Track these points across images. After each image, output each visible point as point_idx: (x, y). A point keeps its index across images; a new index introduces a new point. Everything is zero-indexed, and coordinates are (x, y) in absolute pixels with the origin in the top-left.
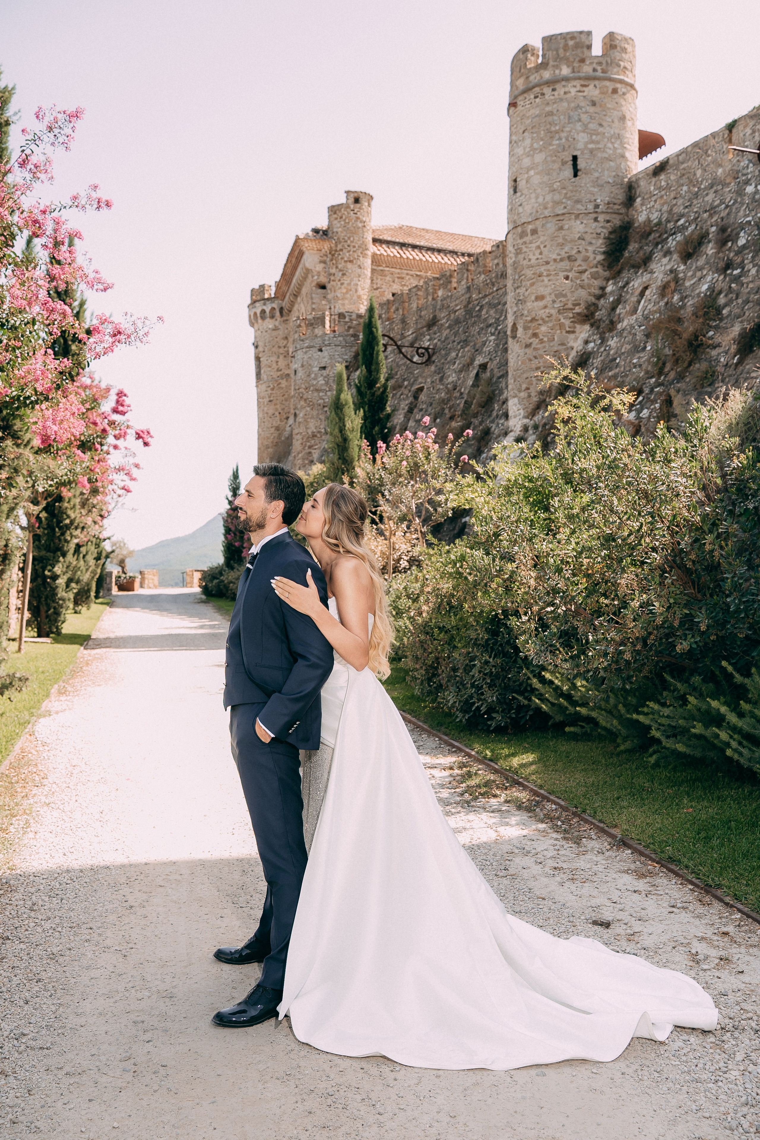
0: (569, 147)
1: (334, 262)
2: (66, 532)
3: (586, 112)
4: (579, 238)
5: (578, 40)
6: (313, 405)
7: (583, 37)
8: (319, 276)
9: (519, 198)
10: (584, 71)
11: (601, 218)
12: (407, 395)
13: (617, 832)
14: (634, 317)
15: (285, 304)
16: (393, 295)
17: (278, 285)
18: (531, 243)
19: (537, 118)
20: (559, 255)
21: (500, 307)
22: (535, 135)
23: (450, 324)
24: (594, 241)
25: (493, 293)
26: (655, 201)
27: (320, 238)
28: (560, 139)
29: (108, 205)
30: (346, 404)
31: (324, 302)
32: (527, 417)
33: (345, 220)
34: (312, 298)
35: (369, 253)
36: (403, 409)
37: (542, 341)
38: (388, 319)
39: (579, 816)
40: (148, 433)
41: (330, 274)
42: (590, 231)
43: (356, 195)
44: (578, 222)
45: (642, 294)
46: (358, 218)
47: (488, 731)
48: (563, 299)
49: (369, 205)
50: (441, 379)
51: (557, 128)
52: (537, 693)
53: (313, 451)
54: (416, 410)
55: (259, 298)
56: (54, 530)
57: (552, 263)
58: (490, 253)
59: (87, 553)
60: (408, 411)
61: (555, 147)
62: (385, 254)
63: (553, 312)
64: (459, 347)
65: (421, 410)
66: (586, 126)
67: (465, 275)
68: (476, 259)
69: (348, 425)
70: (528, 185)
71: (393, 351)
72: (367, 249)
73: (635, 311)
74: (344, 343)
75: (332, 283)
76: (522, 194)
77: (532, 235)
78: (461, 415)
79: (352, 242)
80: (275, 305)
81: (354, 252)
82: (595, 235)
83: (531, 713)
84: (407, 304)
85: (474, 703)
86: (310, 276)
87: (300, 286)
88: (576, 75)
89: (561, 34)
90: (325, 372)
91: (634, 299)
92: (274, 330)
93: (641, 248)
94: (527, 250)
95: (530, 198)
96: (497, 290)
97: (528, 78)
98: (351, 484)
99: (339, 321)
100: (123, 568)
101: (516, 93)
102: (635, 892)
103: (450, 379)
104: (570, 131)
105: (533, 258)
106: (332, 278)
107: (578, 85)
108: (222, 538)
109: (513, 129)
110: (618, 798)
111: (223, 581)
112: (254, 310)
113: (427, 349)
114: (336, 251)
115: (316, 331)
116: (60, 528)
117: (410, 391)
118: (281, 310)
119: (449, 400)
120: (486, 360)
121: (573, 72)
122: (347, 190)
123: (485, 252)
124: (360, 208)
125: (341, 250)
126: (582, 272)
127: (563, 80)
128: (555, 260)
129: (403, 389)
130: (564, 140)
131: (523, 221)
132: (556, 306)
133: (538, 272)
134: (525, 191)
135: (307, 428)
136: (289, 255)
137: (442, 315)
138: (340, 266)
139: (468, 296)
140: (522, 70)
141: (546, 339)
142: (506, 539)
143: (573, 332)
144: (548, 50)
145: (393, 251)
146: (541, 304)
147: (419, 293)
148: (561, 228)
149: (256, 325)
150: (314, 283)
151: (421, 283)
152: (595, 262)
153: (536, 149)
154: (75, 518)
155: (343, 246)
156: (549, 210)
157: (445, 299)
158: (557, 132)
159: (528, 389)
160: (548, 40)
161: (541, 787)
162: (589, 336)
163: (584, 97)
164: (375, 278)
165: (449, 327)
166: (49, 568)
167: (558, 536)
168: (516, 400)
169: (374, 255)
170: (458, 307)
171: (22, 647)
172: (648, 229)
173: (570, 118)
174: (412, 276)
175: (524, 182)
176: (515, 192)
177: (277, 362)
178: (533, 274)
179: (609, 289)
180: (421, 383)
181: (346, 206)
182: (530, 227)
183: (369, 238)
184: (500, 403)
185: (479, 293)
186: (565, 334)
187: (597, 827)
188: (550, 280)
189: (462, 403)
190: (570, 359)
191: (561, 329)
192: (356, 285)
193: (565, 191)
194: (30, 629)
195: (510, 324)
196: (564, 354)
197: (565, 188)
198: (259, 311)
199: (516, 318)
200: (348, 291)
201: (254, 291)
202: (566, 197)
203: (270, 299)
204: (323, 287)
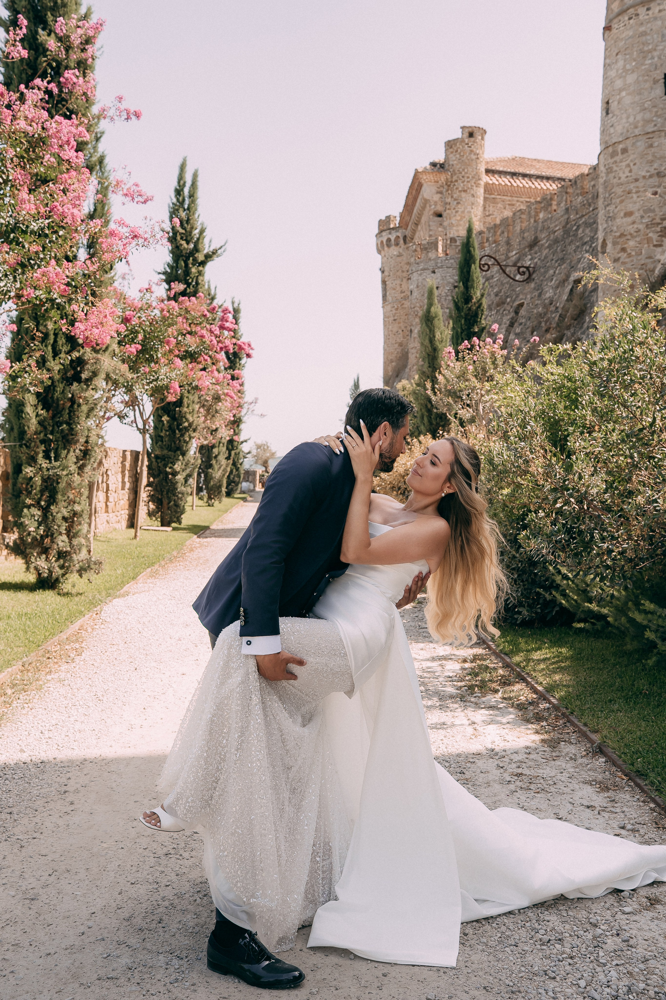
0: (662, 65)
1: (450, 192)
2: (185, 433)
8: (436, 205)
9: (612, 119)
12: (509, 311)
13: (596, 737)
15: (408, 233)
16: (501, 220)
17: (402, 216)
18: (621, 162)
19: (630, 40)
20: (648, 171)
22: (628, 56)
23: (549, 244)
25: (589, 212)
27: (438, 171)
28: (653, 58)
29: (138, 115)
30: (436, 317)
31: (440, 229)
33: (460, 153)
34: (429, 226)
35: (482, 183)
36: (505, 324)
37: (629, 255)
38: (495, 242)
39: (566, 717)
40: (249, 345)
41: (446, 204)
43: (470, 130)
46: (472, 151)
48: (651, 214)
49: (483, 139)
50: (540, 295)
51: (650, 47)
52: (560, 588)
54: (516, 325)
55: (385, 228)
56: (175, 432)
57: (641, 180)
58: (587, 175)
59: (219, 453)
60: (510, 326)
61: (647, 66)
62: (497, 183)
63: (641, 227)
64: (557, 265)
65: (521, 324)
67: (564, 198)
68: (574, 182)
69: (438, 335)
70: (620, 106)
71: (498, 271)
72: (480, 179)
74: (455, 265)
75: (448, 211)
76: (614, 115)
77: (622, 153)
78: (556, 328)
79: (466, 173)
80: (399, 234)
81: (468, 182)
84: (511, 227)
86: (428, 205)
87: (420, 215)
92: (398, 256)
94: (617, 169)
95: (621, 118)
96: (593, 210)
98: (433, 389)
99: (451, 245)
100: (266, 468)
101: (611, 16)
102: (588, 807)
103: (548, 295)
104: (663, 50)
105: (623, 176)
106: (448, 207)
109: (607, 52)
110: (610, 701)
112: (381, 239)
113: (527, 268)
114: (452, 182)
115: (430, 254)
116: (180, 430)
117: (512, 307)
118: (405, 238)
119: (545, 314)
120: (580, 276)
122: (462, 125)
123: (582, 175)
124: (474, 142)
125: (456, 181)
128: (644, 177)
129: (506, 305)
130: (656, 59)
131: (614, 141)
132: (644, 221)
133: (627, 189)
134: (617, 112)
136: (410, 187)
137: (543, 236)
138: (455, 196)
139: (566, 217)
141: (633, 253)
143: (661, 246)
145: (505, 181)
146: (629, 220)
147: (522, 216)
148: (651, 146)
149: (382, 252)
150: (432, 212)
151: (524, 207)
153: (629, 70)
154: (193, 421)
155: (458, 177)
156: (639, 129)
157: (545, 221)
158: (650, 51)
164: (487, 206)
165: (548, 247)
166: (170, 465)
169: (487, 184)
170: (557, 228)
171: (138, 534)
174: (522, 202)
175: (616, 103)
176: (607, 113)
177: (401, 285)
178: (623, 191)
180: (522, 299)
181: (461, 140)
182: (621, 146)
183: (483, 170)
185: (577, 214)
186: (652, 248)
187: (580, 731)
188: (638, 197)
189: (556, 317)
190: (657, 272)
191: (648, 243)
192: (470, 212)
193: (655, 110)
194: (154, 519)
195: (600, 241)
196: (650, 266)
197: (654, 107)
198: (385, 239)
199: (606, 234)
200: (462, 218)
201: (380, 222)
202: (656, 115)
203: (394, 228)
204: (439, 215)
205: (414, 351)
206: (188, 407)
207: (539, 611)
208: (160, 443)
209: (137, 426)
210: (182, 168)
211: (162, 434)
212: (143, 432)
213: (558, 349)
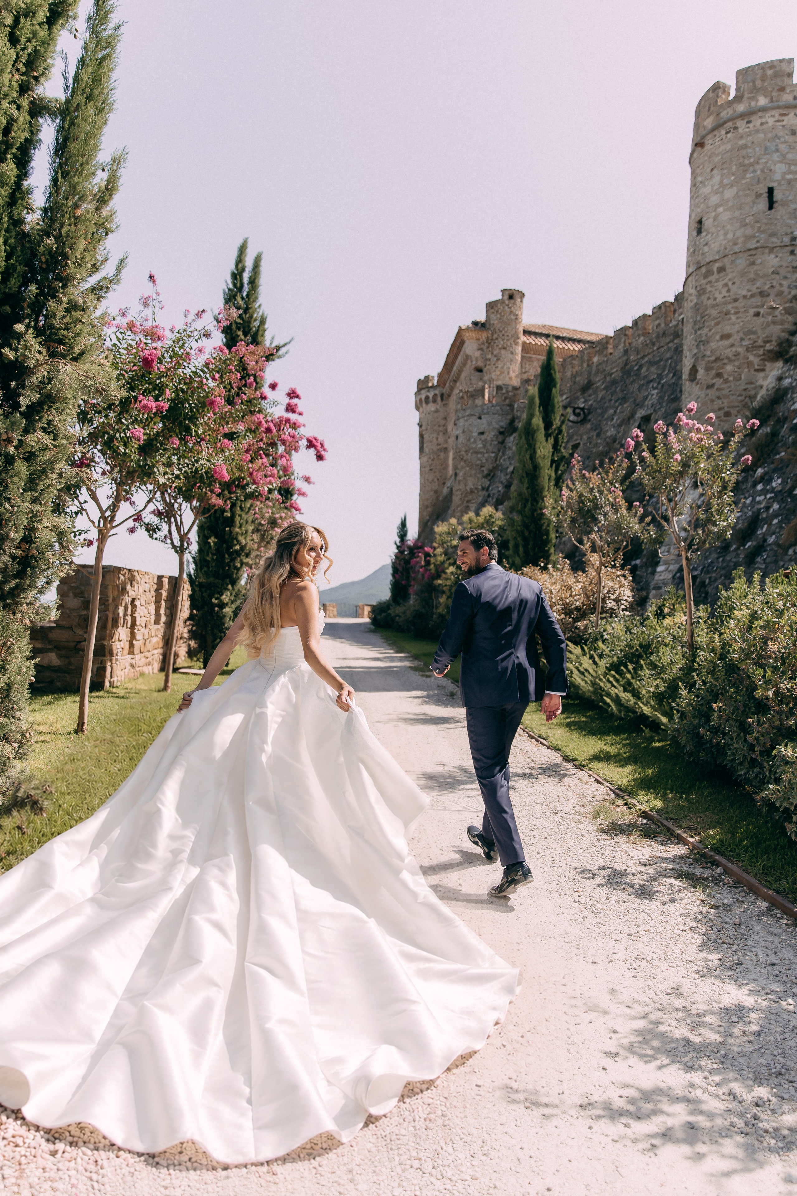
0: (765, 179)
1: (490, 349)
2: (236, 558)
3: (785, 142)
4: (773, 272)
5: (777, 69)
6: (472, 465)
7: (784, 66)
8: (476, 361)
9: (704, 238)
10: (784, 99)
15: (445, 390)
17: (440, 375)
18: (717, 281)
19: (728, 154)
20: (749, 291)
21: (662, 363)
22: (725, 171)
23: (606, 386)
24: (789, 275)
25: (653, 351)
27: (479, 330)
28: (754, 171)
30: (538, 429)
31: (480, 383)
33: (500, 314)
34: (470, 380)
35: (520, 342)
37: (726, 381)
41: (487, 360)
42: (785, 264)
43: (510, 293)
44: (772, 256)
46: (511, 312)
48: (752, 337)
49: (521, 301)
50: (598, 435)
51: (752, 160)
53: (470, 505)
55: (424, 386)
56: (224, 556)
57: (741, 300)
61: (748, 180)
62: (533, 343)
63: (740, 350)
64: (617, 404)
66: (784, 156)
70: (716, 223)
72: (518, 338)
74: (500, 412)
75: (488, 367)
76: (708, 233)
77: (719, 273)
79: (506, 332)
80: (436, 392)
81: (507, 340)
82: (790, 269)
86: (469, 362)
87: (460, 371)
88: (775, 104)
89: (759, 64)
90: (483, 437)
92: (435, 412)
94: (713, 289)
95: (717, 236)
96: (658, 349)
97: (718, 114)
99: (496, 393)
101: (701, 133)
103: (609, 434)
104: (766, 163)
105: (719, 297)
106: (488, 363)
107: (777, 115)
108: (390, 578)
111: (390, 615)
112: (419, 397)
113: (582, 409)
114: (492, 340)
115: (476, 401)
116: (230, 554)
118: (442, 395)
120: (649, 412)
121: (772, 101)
122: (502, 289)
124: (513, 304)
125: (497, 339)
126: (775, 308)
127: (759, 111)
128: (745, 297)
130: (759, 172)
131: (708, 260)
132: (744, 344)
133: (724, 310)
134: (713, 230)
135: (466, 485)
136: (452, 345)
137: (598, 379)
138: (495, 353)
139: (625, 358)
140: (712, 109)
141: (731, 379)
143: (763, 370)
144: (744, 83)
146: (727, 342)
147: (574, 362)
148: (753, 263)
149: (421, 409)
150: (473, 367)
152: (790, 297)
153: (727, 185)
154: (246, 544)
155: (498, 335)
156: (740, 245)
157: (600, 364)
158: (751, 165)
160: (742, 74)
162: (783, 373)
163: (783, 126)
164: (524, 364)
165: (604, 389)
166: (216, 596)
169: (524, 344)
170: (615, 370)
173: (766, 148)
175: (711, 220)
176: (699, 232)
177: (437, 438)
178: (719, 313)
180: (576, 440)
181: (502, 302)
182: (717, 265)
183: (521, 330)
185: (638, 354)
186: (752, 372)
188: (737, 318)
190: (758, 398)
191: (748, 367)
192: (509, 368)
193: (758, 225)
194: (195, 659)
195: (688, 368)
196: (752, 392)
197: (757, 222)
198: (423, 397)
199: (697, 359)
200: (501, 373)
201: (420, 381)
202: (759, 230)
203: (433, 387)
204: (480, 370)
205: (459, 493)
206: (240, 527)
208: (205, 569)
209: (172, 543)
210: (242, 250)
211: (208, 558)
212: (180, 550)
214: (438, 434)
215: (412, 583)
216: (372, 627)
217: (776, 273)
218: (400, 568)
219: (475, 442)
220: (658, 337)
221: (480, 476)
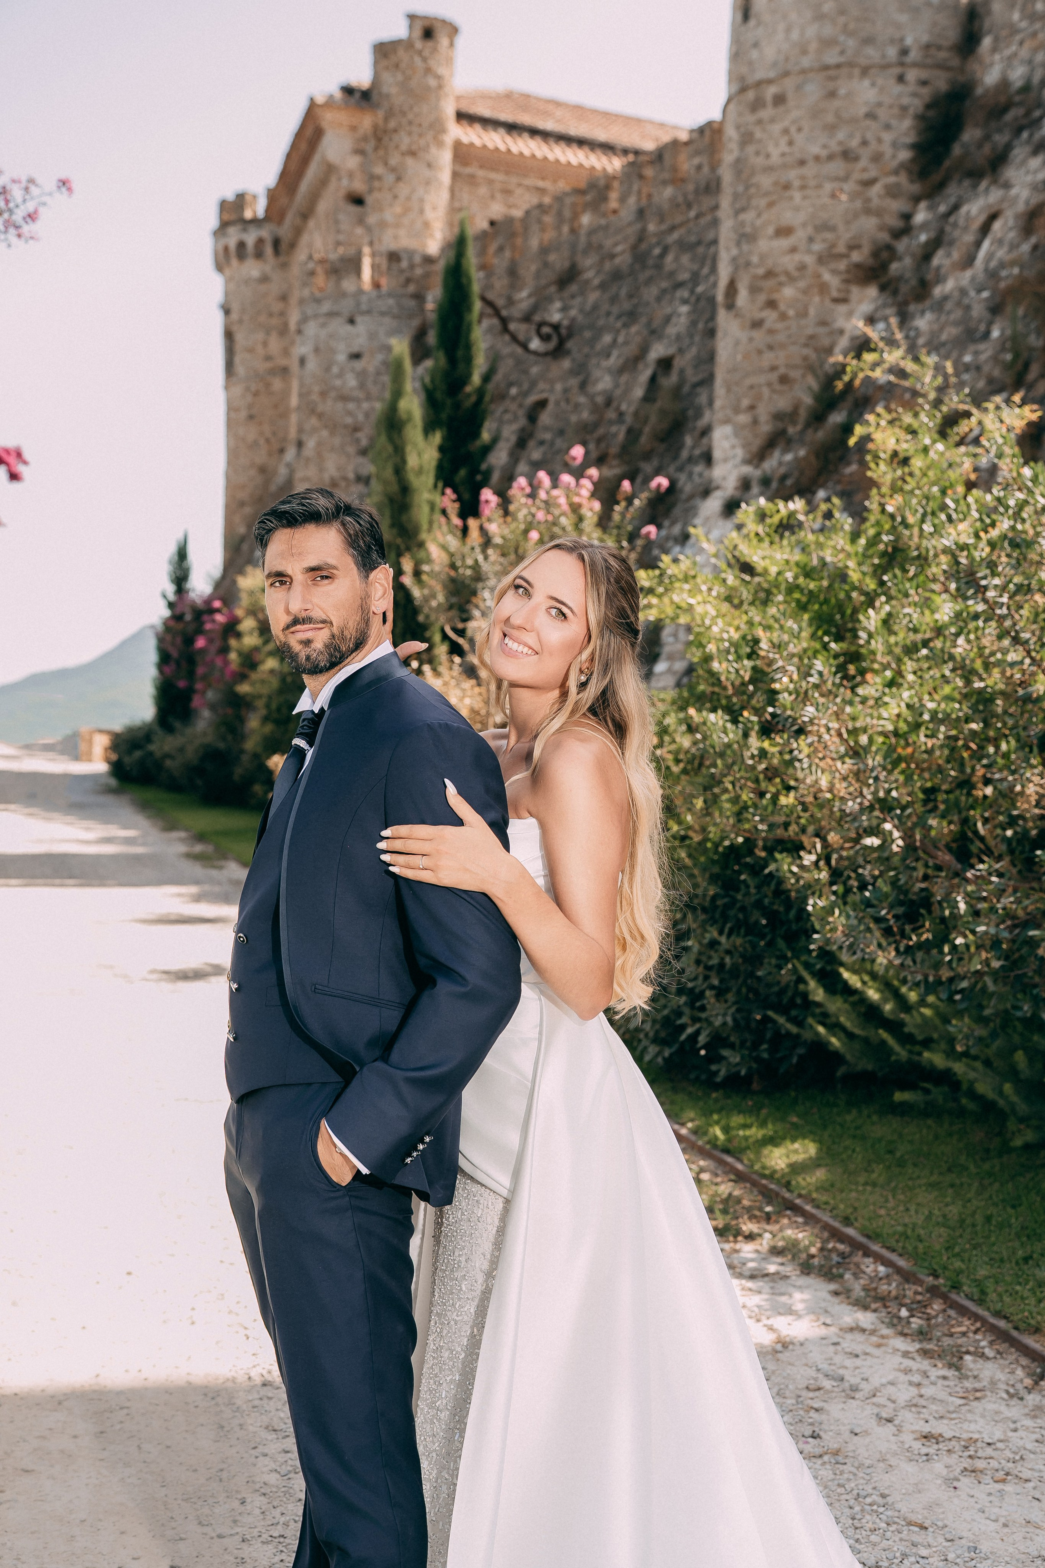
1: (382, 153)
4: (868, 115)
6: (336, 425)
8: (351, 178)
9: (753, 31)
11: (912, 75)
12: (516, 414)
14: (968, 274)
15: (285, 231)
16: (492, 223)
17: (272, 195)
18: (772, 121)
20: (826, 147)
21: (702, 248)
23: (602, 281)
24: (894, 122)
25: (688, 221)
26: (1021, 43)
27: (357, 106)
30: (408, 420)
31: (359, 231)
32: (747, 462)
33: (403, 72)
34: (336, 222)
35: (449, 140)
36: (508, 440)
37: (783, 317)
39: (945, 1297)
40: (19, 455)
41: (373, 177)
42: (888, 101)
43: (427, 23)
44: (867, 83)
45: (985, 229)
46: (429, 70)
47: (710, 1084)
48: (829, 236)
49: (452, 44)
50: (583, 386)
52: (818, 1011)
54: (531, 444)
55: (233, 217)
57: (810, 164)
58: (686, 144)
60: (517, 444)
62: (479, 143)
63: (809, 260)
64: (619, 324)
65: (543, 442)
67: (637, 187)
68: (659, 156)
69: (412, 461)
70: (773, 6)
71: (490, 330)
72: (444, 131)
73: (969, 261)
74: (397, 310)
75: (377, 194)
76: (759, 24)
77: (775, 105)
79: (416, 115)
80: (264, 234)
81: (420, 135)
82: (896, 111)
83: (801, 1051)
84: (521, 239)
85: (683, 1027)
86: (334, 178)
87: (314, 198)
90: (358, 365)
91: (969, 238)
92: (261, 281)
93: (987, 137)
94: (764, 136)
95: (776, 31)
96: (697, 217)
99: (389, 268)
103: (600, 386)
105: (776, 153)
106: (376, 184)
110: (1026, 1260)
111: (151, 754)
112: (223, 242)
113: (556, 327)
114: (386, 132)
115: (345, 283)
117: (521, 406)
118: (276, 243)
119: (596, 425)
120: (670, 352)
122: (412, 12)
123: (676, 143)
124: (434, 50)
125: (396, 130)
126: (869, 183)
128: (817, 158)
129: (509, 401)
131: (758, 77)
132: (815, 248)
133: (784, 180)
134: (767, 17)
135: (321, 470)
136: (296, 135)
137: (589, 264)
138: (393, 162)
139: (638, 226)
141: (791, 313)
142: (787, 690)
143: (844, 300)
145: (496, 140)
146: (784, 243)
147: (544, 219)
148: (832, 94)
149: (227, 269)
150: (342, 193)
151: (547, 200)
152: (895, 164)
155: (400, 123)
156: (811, 56)
157: (594, 231)
159: (752, 408)
161: (847, 1221)
162: (876, 310)
164: (457, 189)
165: (600, 286)
167: (860, 691)
168: (728, 429)
169: (459, 144)
170: (621, 248)
172: (1003, 99)
174: (528, 187)
176: (748, 16)
177: (265, 344)
178: (776, 184)
179: (921, 216)
180: (542, 391)
181: (407, 44)
182: (771, 91)
183: (449, 109)
184: (697, 433)
185: (662, 222)
186: (827, 302)
187: (993, 1329)
188: (805, 198)
189: (620, 432)
191: (822, 293)
192: (421, 200)
193: (842, 20)
195: (723, 282)
196: (826, 342)
198: (232, 243)
199: (736, 269)
200: (407, 210)
201: (224, 205)
202: (845, 30)
203: (255, 221)
204: (358, 200)
207: (765, 1055)
213: (778, 511)
214: (268, 333)
215: (198, 686)
216: (113, 782)
217: (871, 116)
218: (175, 654)
219: (340, 375)
220: (697, 192)
221: (351, 450)
